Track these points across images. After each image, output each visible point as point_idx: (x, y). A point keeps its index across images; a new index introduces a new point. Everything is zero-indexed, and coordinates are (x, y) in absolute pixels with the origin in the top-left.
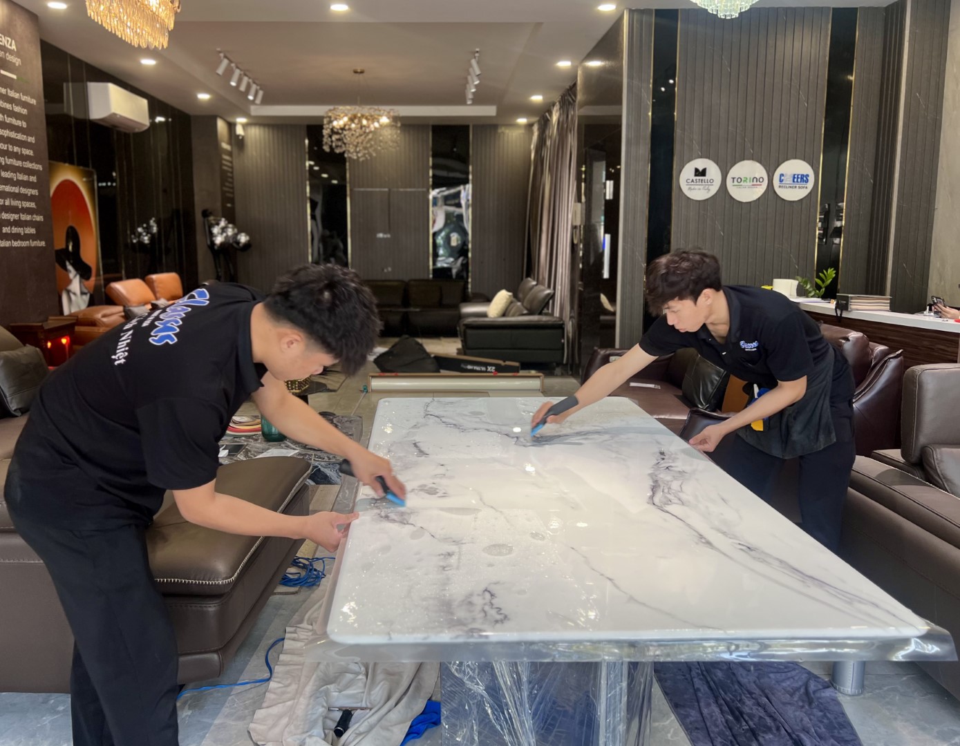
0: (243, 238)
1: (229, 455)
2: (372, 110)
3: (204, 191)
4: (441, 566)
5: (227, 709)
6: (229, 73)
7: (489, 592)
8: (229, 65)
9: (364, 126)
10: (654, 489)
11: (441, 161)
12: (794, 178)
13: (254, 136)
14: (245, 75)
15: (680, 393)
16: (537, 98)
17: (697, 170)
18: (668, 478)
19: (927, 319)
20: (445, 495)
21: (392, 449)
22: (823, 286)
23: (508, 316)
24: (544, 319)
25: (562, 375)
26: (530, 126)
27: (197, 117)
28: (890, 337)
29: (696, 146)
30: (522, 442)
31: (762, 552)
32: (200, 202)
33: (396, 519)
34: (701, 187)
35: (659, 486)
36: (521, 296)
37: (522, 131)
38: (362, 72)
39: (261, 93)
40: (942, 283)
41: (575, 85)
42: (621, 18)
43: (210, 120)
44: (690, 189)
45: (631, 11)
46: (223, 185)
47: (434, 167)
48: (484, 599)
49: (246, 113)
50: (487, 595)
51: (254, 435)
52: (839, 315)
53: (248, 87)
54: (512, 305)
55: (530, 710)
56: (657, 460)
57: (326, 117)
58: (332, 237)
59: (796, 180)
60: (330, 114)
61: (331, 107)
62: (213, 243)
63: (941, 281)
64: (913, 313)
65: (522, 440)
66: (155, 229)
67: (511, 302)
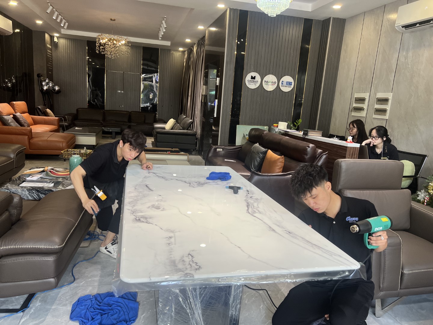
0: (57, 88)
1: (54, 186)
2: (119, 37)
3: (38, 65)
4: (168, 243)
5: (58, 301)
6: (52, 13)
7: (191, 255)
8: (52, 9)
9: (115, 44)
10: (248, 206)
11: (146, 62)
12: (287, 83)
13: (62, 42)
14: (60, 15)
15: (244, 164)
16: (188, 41)
17: (252, 76)
18: (252, 202)
19: (335, 140)
20: (163, 210)
21: (136, 187)
22: (297, 125)
23: (174, 130)
24: (189, 131)
25: (195, 155)
26: (183, 52)
27: (35, 31)
28: (322, 147)
29: (252, 67)
30: (192, 185)
31: (294, 234)
32: (37, 69)
33: (144, 221)
34: (253, 84)
35: (250, 205)
36: (179, 121)
37: (180, 53)
38: (114, 20)
39: (67, 24)
40: (335, 126)
41: (204, 37)
42: (226, 11)
43: (42, 34)
44: (249, 84)
45: (231, 9)
46: (47, 63)
47: (143, 65)
48: (189, 258)
49: (59, 32)
50: (190, 257)
51: (66, 177)
52: (304, 137)
53: (61, 21)
54: (176, 125)
55: (200, 299)
56: (246, 194)
57: (98, 38)
58: (96, 90)
59: (287, 84)
60: (99, 37)
61: (100, 34)
62: (42, 89)
63: (334, 125)
64: (330, 138)
65: (192, 184)
66: (14, 81)
67: (175, 124)
